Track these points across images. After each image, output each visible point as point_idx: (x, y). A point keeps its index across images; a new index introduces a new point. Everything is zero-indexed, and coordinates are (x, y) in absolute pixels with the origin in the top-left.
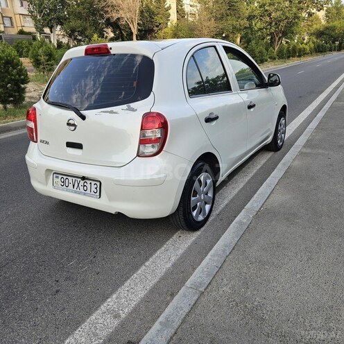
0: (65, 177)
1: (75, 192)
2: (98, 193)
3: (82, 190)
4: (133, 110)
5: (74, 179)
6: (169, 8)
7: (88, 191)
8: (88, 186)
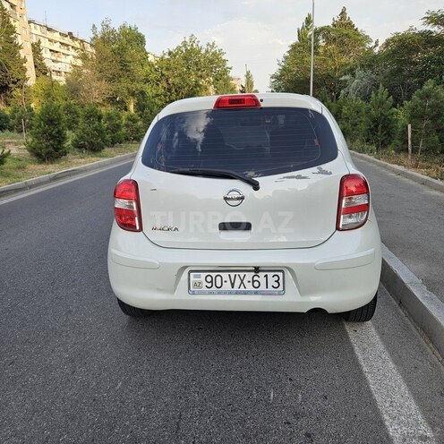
0: (214, 275)
1: (237, 293)
2: (281, 288)
3: (249, 287)
4: (326, 173)
5: (232, 274)
6: (25, 60)
7: (263, 287)
8: (262, 280)
